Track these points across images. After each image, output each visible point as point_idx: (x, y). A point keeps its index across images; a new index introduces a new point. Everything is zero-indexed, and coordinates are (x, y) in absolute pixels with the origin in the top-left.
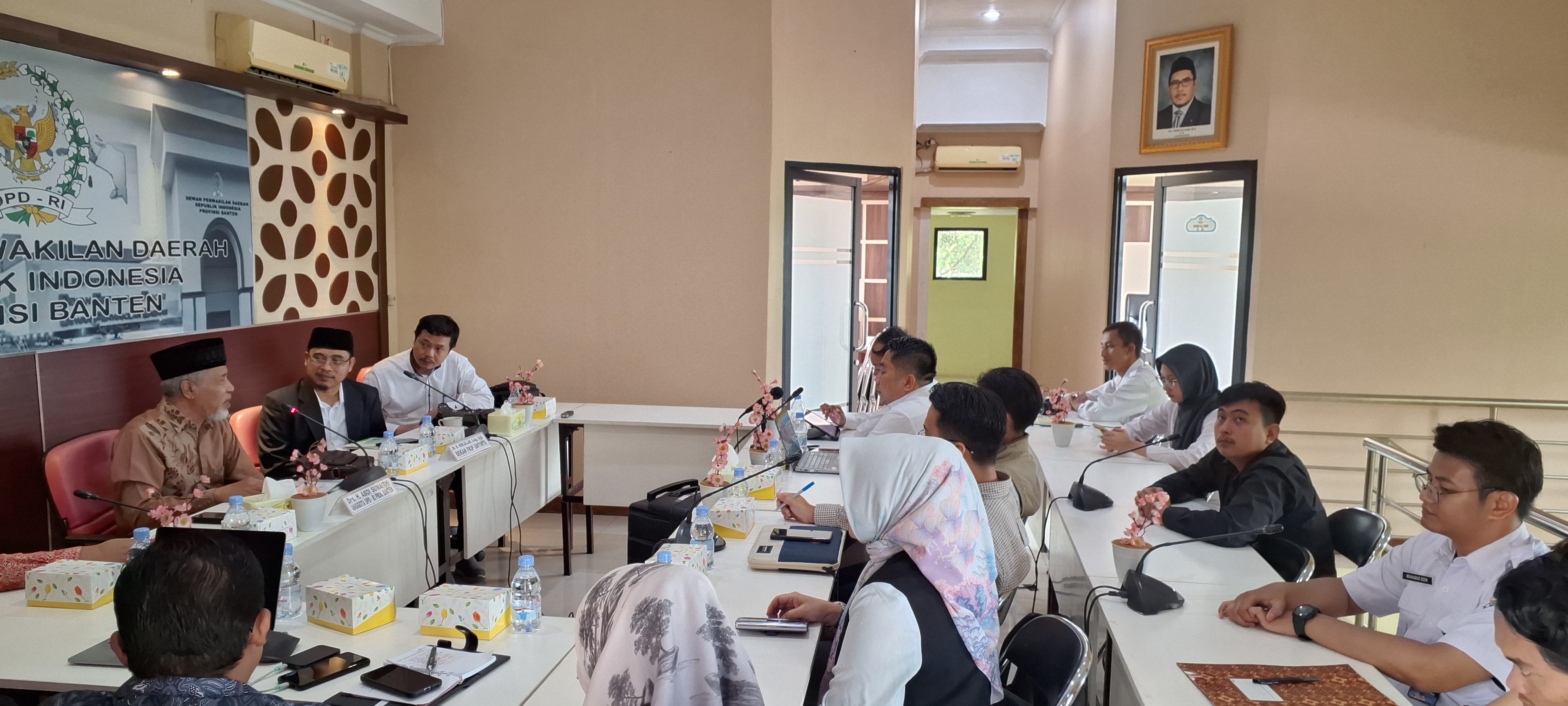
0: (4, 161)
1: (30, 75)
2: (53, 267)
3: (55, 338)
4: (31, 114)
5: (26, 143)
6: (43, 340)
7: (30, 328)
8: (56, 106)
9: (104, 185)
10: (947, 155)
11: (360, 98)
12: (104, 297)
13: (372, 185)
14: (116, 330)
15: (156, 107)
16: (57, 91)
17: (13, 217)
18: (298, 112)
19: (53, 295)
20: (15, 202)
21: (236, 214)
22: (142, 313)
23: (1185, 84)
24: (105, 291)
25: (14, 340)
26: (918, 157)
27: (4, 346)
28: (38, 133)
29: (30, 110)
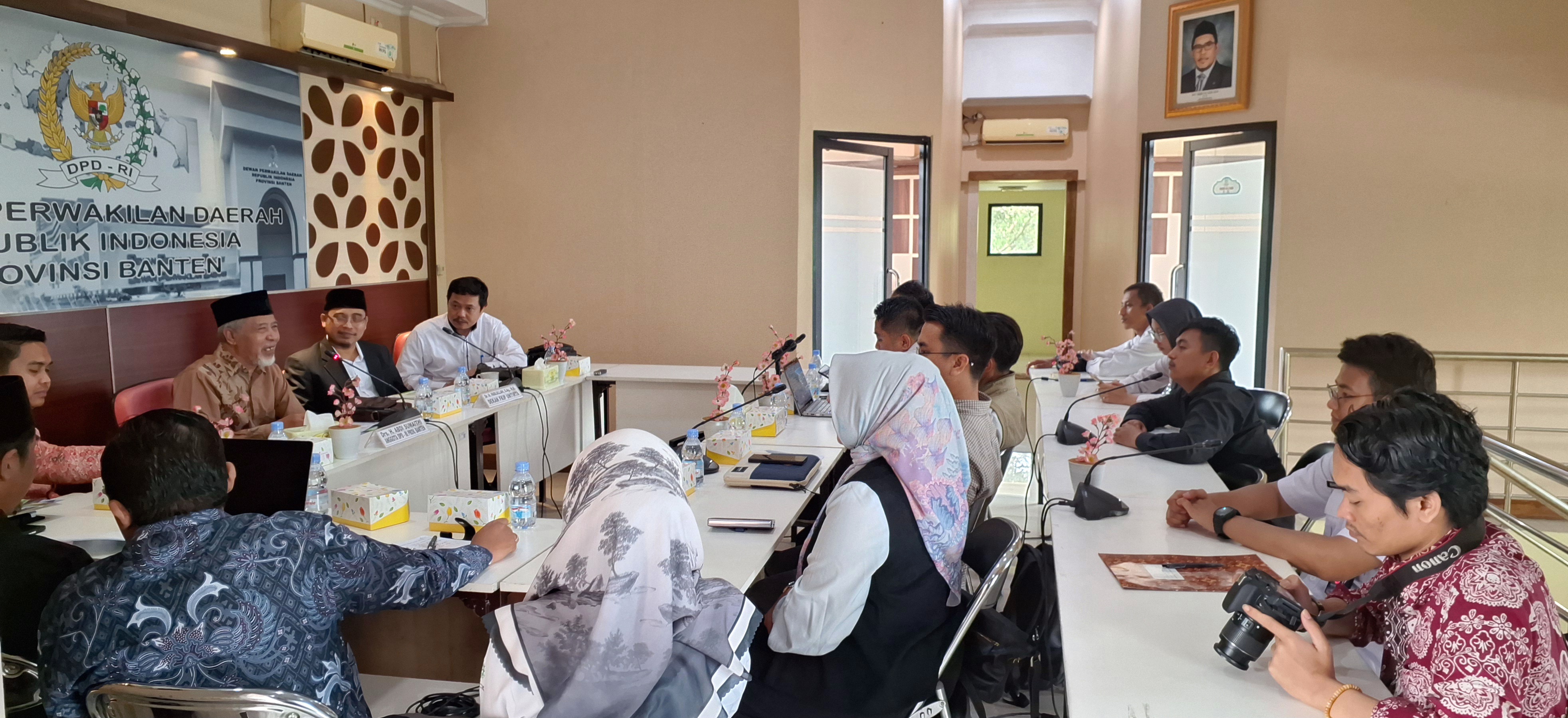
0: (79, 132)
1: (102, 55)
2: (123, 229)
3: (124, 294)
4: (102, 90)
5: (99, 116)
6: (114, 296)
7: (102, 284)
8: (124, 82)
9: (167, 155)
10: (993, 129)
11: (409, 76)
12: (167, 259)
13: (421, 160)
14: (179, 289)
15: (215, 84)
16: (125, 69)
17: (87, 183)
18: (349, 90)
19: (122, 255)
20: (89, 169)
21: (291, 184)
22: (202, 274)
23: (1207, 47)
24: (168, 252)
25: (88, 294)
26: (965, 130)
27: (79, 299)
28: (108, 107)
29: (102, 86)
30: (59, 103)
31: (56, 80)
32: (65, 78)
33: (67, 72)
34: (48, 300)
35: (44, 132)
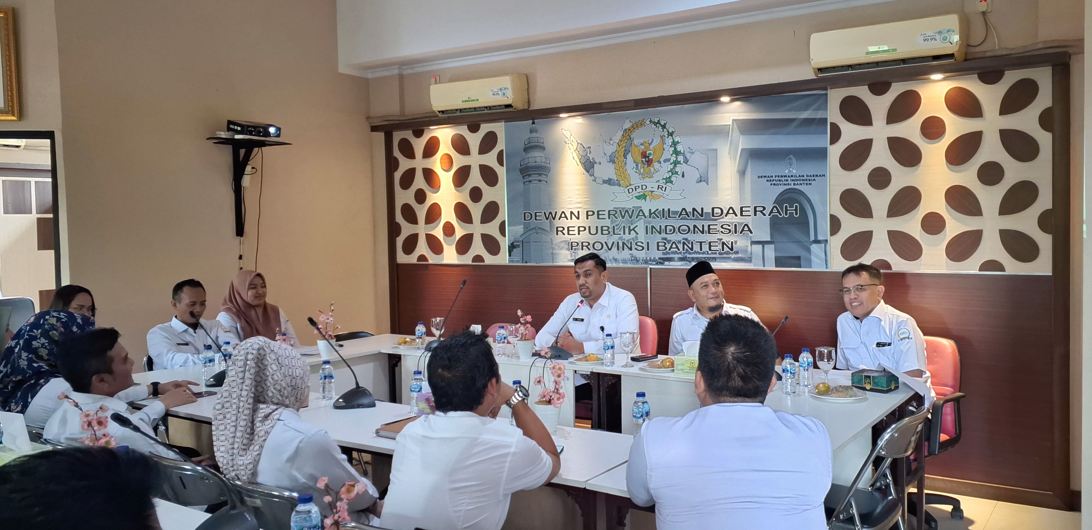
0: (635, 170)
1: (652, 124)
2: (660, 223)
3: (660, 261)
4: (650, 144)
5: (647, 159)
6: (653, 261)
7: (646, 253)
8: (665, 136)
9: (692, 174)
12: (690, 241)
13: (1042, 136)
15: (734, 121)
17: (638, 198)
18: (900, 88)
19: (658, 238)
21: (811, 184)
22: (718, 252)
24: (690, 237)
25: (638, 259)
27: (633, 261)
28: (653, 153)
29: (649, 142)
30: (625, 157)
31: (625, 144)
32: (629, 142)
33: (631, 139)
34: (616, 260)
35: (617, 173)
